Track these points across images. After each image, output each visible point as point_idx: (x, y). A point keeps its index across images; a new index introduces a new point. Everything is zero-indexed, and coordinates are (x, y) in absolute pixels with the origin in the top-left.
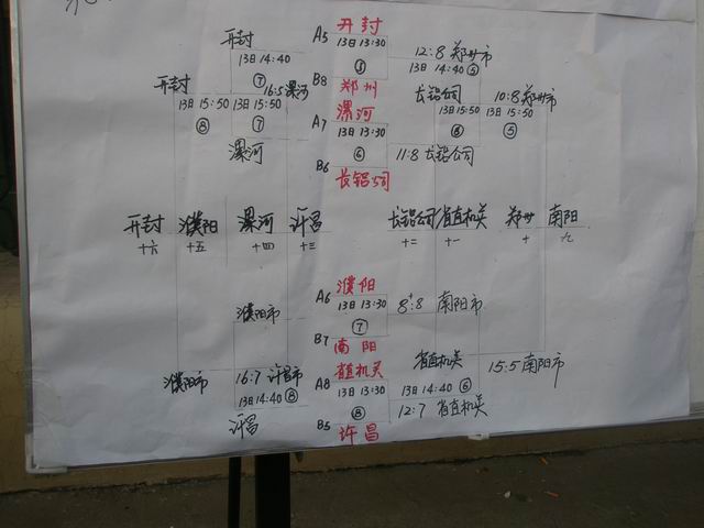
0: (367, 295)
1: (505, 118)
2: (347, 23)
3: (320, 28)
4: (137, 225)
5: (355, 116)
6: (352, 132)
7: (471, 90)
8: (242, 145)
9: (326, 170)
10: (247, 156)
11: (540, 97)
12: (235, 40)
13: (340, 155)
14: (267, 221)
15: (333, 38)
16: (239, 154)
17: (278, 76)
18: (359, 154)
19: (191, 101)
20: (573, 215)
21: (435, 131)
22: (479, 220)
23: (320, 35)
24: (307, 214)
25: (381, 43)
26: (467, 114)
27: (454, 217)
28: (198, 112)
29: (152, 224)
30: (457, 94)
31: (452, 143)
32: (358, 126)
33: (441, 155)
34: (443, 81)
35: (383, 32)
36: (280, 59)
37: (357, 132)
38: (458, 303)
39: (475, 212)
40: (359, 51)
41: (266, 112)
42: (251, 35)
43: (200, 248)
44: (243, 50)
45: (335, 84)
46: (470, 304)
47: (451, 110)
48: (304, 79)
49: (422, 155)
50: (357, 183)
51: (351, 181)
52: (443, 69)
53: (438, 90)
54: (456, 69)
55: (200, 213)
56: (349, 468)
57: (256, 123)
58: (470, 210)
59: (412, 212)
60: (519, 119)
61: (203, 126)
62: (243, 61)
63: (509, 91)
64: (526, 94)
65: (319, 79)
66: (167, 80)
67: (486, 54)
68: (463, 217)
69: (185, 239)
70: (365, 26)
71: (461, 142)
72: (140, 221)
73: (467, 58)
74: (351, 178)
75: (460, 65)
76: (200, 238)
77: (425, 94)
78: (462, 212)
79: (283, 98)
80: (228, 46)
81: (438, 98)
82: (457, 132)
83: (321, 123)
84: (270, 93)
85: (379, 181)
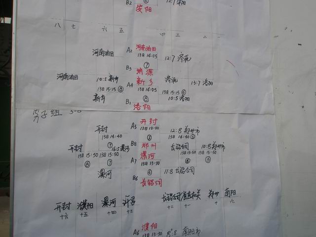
0: (154, 231)
1: (206, 155)
2: (144, 121)
3: (133, 123)
4: (60, 207)
5: (148, 157)
6: (146, 164)
7: (192, 146)
8: (103, 171)
9: (136, 179)
10: (105, 176)
11: (219, 146)
12: (101, 130)
13: (142, 173)
14: (113, 202)
15: (139, 127)
16: (102, 175)
17: (117, 143)
18: (150, 172)
19: (83, 155)
20: (234, 192)
21: (179, 162)
22: (198, 196)
23: (134, 126)
24: (129, 198)
25: (157, 128)
26: (191, 154)
27: (187, 196)
28: (85, 159)
29: (66, 206)
30: (187, 146)
31: (186, 166)
32: (149, 161)
33: (181, 171)
34: (181, 142)
35: (158, 124)
36: (118, 136)
37: (149, 164)
38: (191, 231)
39: (196, 193)
40: (149, 132)
41: (113, 158)
42: (107, 127)
43: (86, 215)
44: (104, 133)
45: (140, 145)
46: (196, 232)
47: (185, 153)
48: (128, 143)
49: (174, 171)
50: (149, 184)
51: (147, 183)
52: (181, 137)
53: (180, 145)
54: (186, 137)
55: (86, 200)
57: (109, 162)
58: (194, 193)
59: (171, 195)
60: (211, 155)
61: (87, 165)
62: (104, 138)
63: (207, 144)
64: (213, 145)
65: (133, 143)
66: (73, 147)
67: (198, 130)
68: (191, 196)
69: (79, 211)
70: (151, 122)
71: (189, 165)
72: (61, 205)
73: (190, 132)
74: (146, 182)
75: (188, 135)
76: (86, 211)
77: (175, 147)
78: (191, 193)
79: (119, 152)
80: (97, 132)
81: (180, 149)
82: (187, 161)
83: (134, 160)
84: (114, 150)
85: (158, 183)
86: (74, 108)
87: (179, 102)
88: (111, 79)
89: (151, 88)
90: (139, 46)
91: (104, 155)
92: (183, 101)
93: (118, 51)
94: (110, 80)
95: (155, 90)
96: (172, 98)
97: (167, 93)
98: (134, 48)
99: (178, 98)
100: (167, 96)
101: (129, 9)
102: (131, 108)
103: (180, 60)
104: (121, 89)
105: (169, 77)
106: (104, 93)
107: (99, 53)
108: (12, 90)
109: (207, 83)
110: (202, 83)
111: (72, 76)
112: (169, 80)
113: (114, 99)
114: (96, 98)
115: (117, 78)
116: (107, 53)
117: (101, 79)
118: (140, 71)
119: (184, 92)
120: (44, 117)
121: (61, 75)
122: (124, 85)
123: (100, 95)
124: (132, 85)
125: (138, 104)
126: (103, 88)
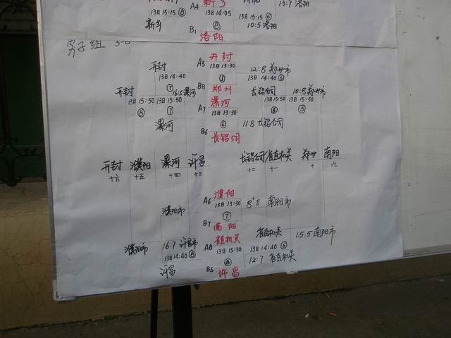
0: (230, 199)
1: (299, 102)
2: (214, 56)
3: (200, 59)
4: (108, 166)
5: (220, 104)
6: (219, 113)
7: (280, 89)
8: (162, 122)
9: (206, 133)
10: (165, 127)
11: (317, 91)
12: (157, 67)
13: (213, 125)
14: (176, 161)
15: (208, 64)
16: (161, 127)
17: (180, 85)
18: (223, 124)
19: (135, 100)
20: (337, 152)
21: (263, 111)
22: (288, 157)
23: (201, 63)
24: (197, 157)
25: (232, 66)
26: (279, 101)
27: (274, 156)
28: (138, 106)
29: (116, 165)
30: (273, 91)
31: (272, 117)
32: (222, 110)
33: (266, 123)
34: (266, 85)
35: (234, 60)
36: (181, 76)
37: (222, 113)
38: (278, 201)
39: (285, 153)
40: (222, 71)
41: (174, 104)
42: (165, 64)
43: (142, 177)
44: (161, 72)
45: (209, 88)
46: (285, 202)
47: (271, 100)
48: (193, 86)
49: (256, 123)
50: (223, 140)
51: (220, 138)
52: (265, 78)
53: (263, 89)
54: (272, 78)
55: (141, 159)
56: (213, 305)
57: (169, 110)
58: (282, 152)
59: (252, 154)
60: (306, 102)
61: (141, 113)
62: (161, 78)
63: (300, 88)
64: (309, 89)
65: (201, 86)
66: (122, 89)
67: (288, 69)
68: (279, 156)
69: (134, 173)
70: (224, 57)
71: (276, 116)
72: (110, 164)
73: (278, 72)
75: (274, 75)
76: (142, 172)
77: (257, 92)
78: (278, 153)
79: (182, 96)
80: (153, 70)
81: (263, 93)
82: (274, 111)
83: (203, 109)
84: (176, 94)
85: (234, 138)
86: (120, 39)
87: (263, 30)
89: (223, 10)
92: (268, 28)
95: (228, 13)
96: (252, 25)
97: (246, 17)
99: (261, 24)
100: (246, 22)
102: (197, 38)
104: (182, 13)
106: (160, 17)
108: (38, 14)
109: (302, 3)
110: (293, 4)
112: (249, 0)
113: (176, 27)
114: (150, 24)
119: (268, 16)
120: (82, 49)
122: (187, 7)
123: (154, 20)
124: (197, 7)
125: (206, 33)
126: (159, 11)
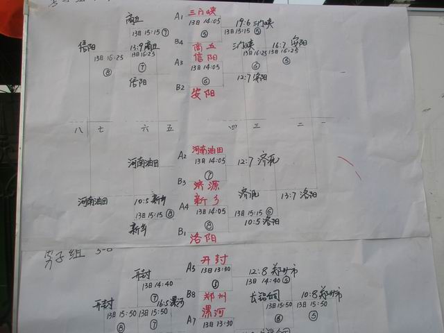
1: (309, 308)
2: (206, 259)
3: (190, 264)
5: (213, 314)
6: (211, 324)
7: (285, 292)
11: (331, 293)
12: (140, 276)
15: (199, 269)
17: (166, 294)
19: (114, 313)
21: (265, 320)
23: (191, 267)
25: (227, 269)
26: (284, 308)
28: (118, 320)
30: (277, 295)
31: (276, 326)
32: (215, 320)
34: (267, 289)
35: (229, 262)
36: (167, 284)
37: (215, 324)
40: (214, 275)
41: (159, 317)
42: (149, 271)
44: (145, 280)
45: (200, 296)
47: (274, 306)
48: (181, 294)
52: (267, 281)
53: (264, 294)
54: (275, 281)
57: (153, 324)
60: (318, 308)
61: (121, 328)
62: (145, 287)
63: (310, 291)
64: (321, 292)
65: (190, 294)
66: (100, 302)
67: (294, 270)
70: (217, 260)
71: (282, 325)
73: (282, 273)
75: (277, 277)
77: (257, 298)
79: (169, 307)
80: (136, 279)
81: (265, 299)
82: (278, 319)
83: (193, 320)
84: (161, 305)
86: (102, 246)
87: (263, 227)
88: (155, 199)
89: (217, 208)
90: (196, 149)
91: (145, 313)
92: (269, 224)
93: (166, 159)
94: (154, 201)
95: (222, 211)
96: (250, 222)
97: (243, 214)
98: (189, 152)
99: (261, 221)
100: (243, 219)
101: (181, 95)
102: (186, 240)
103: (262, 163)
104: (170, 214)
105: (244, 190)
106: (145, 221)
107: (138, 163)
108: (17, 226)
109: (308, 194)
110: (298, 196)
111: (99, 199)
112: (246, 195)
113: (161, 229)
114: (134, 229)
115: (164, 198)
116: (149, 163)
117: (140, 201)
118: (199, 184)
119: (269, 210)
120: (60, 260)
121: (84, 200)
122: (175, 208)
123: (139, 224)
124: (187, 207)
125: (197, 234)
126: (144, 214)
